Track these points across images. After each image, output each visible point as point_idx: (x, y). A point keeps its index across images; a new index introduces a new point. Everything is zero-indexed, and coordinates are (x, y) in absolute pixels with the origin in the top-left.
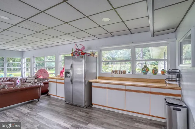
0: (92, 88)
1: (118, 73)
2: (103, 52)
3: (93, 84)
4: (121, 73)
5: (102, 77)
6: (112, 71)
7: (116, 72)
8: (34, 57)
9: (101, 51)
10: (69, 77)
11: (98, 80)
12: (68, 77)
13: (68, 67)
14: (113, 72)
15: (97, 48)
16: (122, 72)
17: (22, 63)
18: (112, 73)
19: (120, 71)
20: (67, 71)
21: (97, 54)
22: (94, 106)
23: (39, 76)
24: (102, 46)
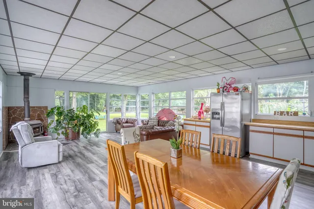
0: (250, 133)
1: (285, 115)
2: (259, 86)
3: (251, 128)
4: (290, 115)
5: (259, 120)
6: (275, 112)
7: (282, 113)
8: (153, 93)
9: (256, 84)
10: (218, 119)
11: (252, 123)
12: (215, 118)
13: (217, 106)
14: (277, 113)
15: (250, 81)
16: (292, 114)
17: (137, 100)
18: (275, 114)
19: (288, 113)
20: (214, 111)
21: (250, 89)
22: (251, 156)
23: (162, 118)
24: (259, 78)
